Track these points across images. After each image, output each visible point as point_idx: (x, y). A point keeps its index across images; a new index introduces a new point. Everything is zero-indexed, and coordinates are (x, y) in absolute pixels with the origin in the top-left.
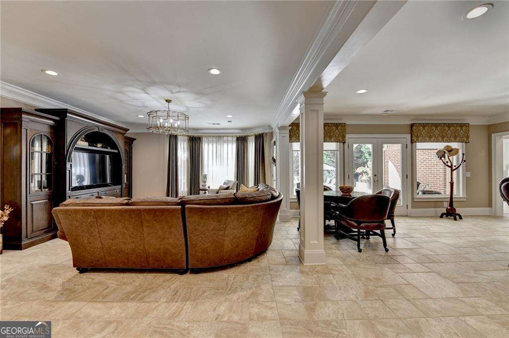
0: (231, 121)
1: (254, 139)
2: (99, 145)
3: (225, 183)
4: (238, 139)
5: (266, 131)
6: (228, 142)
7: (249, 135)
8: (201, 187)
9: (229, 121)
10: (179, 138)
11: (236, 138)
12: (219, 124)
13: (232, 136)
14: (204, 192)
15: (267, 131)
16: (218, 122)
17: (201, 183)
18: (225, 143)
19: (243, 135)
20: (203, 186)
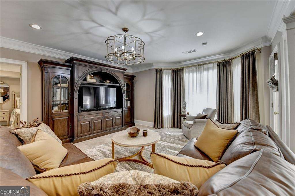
0: (206, 43)
1: (240, 60)
2: (108, 81)
3: (204, 111)
4: (219, 64)
5: (259, 47)
6: (208, 69)
7: (233, 57)
8: (182, 113)
9: (203, 44)
10: (164, 72)
11: (217, 64)
12: (194, 51)
13: (213, 63)
14: (184, 117)
15: (261, 46)
16: (193, 49)
17: (182, 110)
18: (205, 70)
19: (226, 59)
20: (183, 112)
